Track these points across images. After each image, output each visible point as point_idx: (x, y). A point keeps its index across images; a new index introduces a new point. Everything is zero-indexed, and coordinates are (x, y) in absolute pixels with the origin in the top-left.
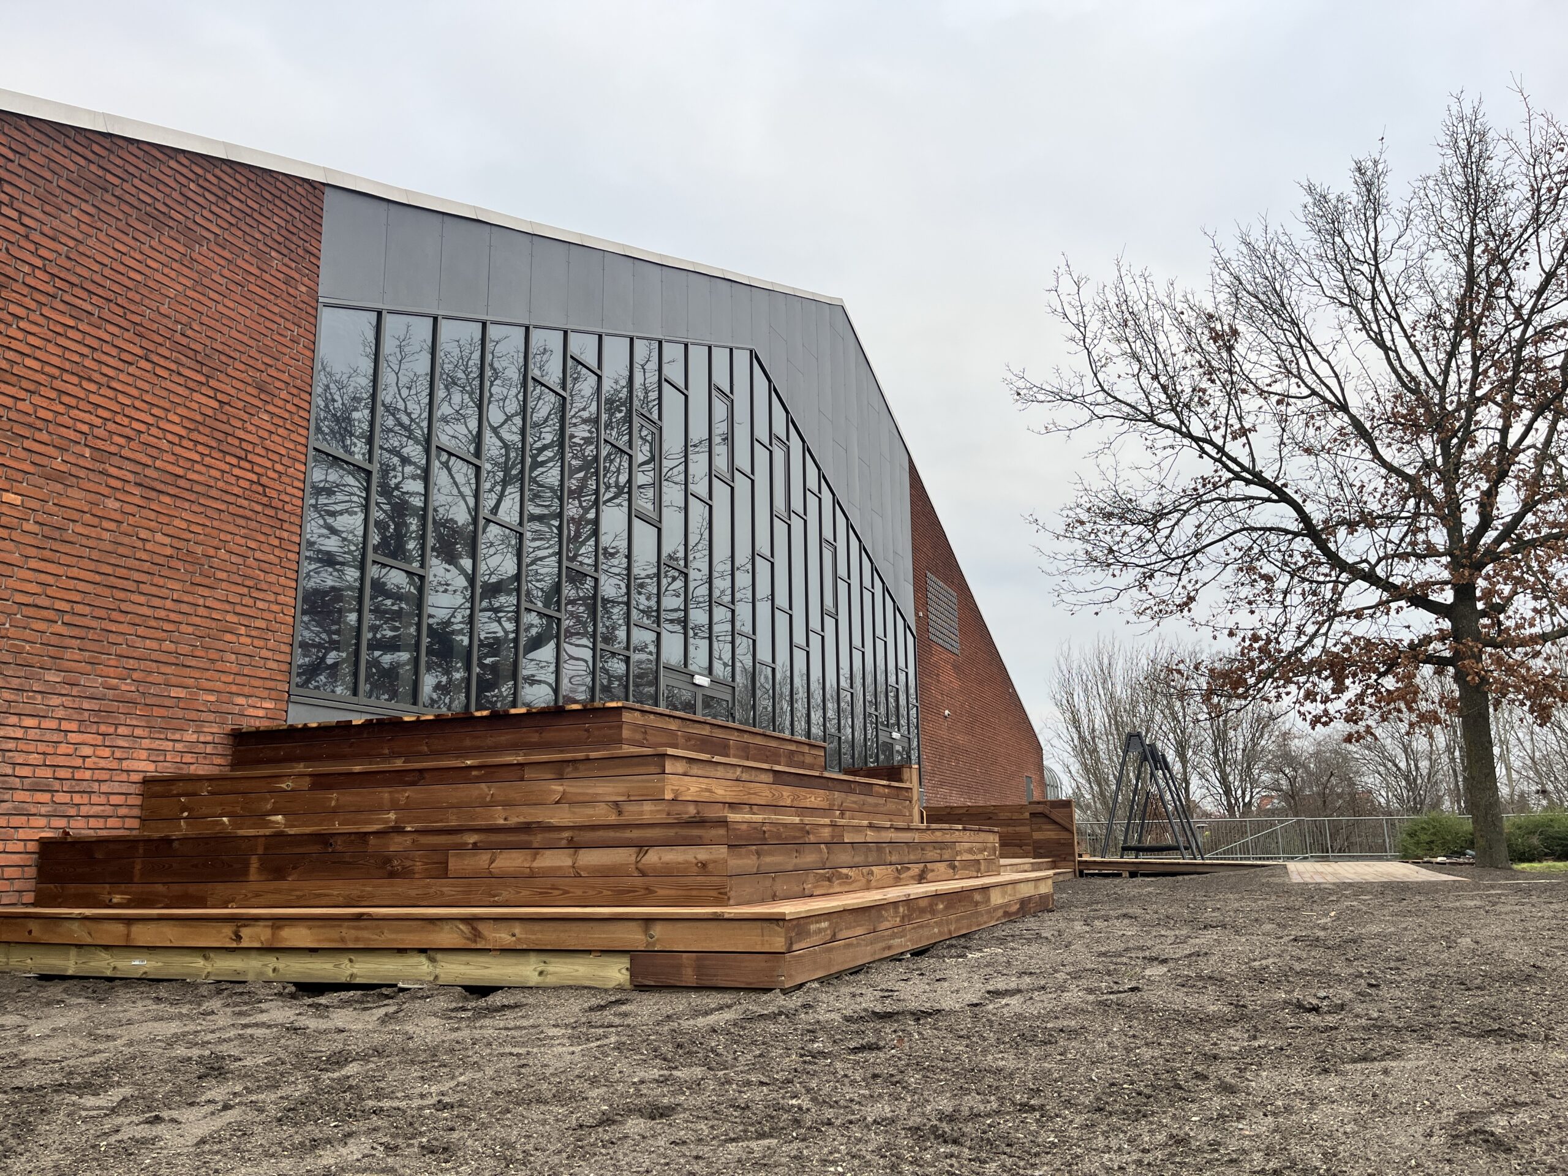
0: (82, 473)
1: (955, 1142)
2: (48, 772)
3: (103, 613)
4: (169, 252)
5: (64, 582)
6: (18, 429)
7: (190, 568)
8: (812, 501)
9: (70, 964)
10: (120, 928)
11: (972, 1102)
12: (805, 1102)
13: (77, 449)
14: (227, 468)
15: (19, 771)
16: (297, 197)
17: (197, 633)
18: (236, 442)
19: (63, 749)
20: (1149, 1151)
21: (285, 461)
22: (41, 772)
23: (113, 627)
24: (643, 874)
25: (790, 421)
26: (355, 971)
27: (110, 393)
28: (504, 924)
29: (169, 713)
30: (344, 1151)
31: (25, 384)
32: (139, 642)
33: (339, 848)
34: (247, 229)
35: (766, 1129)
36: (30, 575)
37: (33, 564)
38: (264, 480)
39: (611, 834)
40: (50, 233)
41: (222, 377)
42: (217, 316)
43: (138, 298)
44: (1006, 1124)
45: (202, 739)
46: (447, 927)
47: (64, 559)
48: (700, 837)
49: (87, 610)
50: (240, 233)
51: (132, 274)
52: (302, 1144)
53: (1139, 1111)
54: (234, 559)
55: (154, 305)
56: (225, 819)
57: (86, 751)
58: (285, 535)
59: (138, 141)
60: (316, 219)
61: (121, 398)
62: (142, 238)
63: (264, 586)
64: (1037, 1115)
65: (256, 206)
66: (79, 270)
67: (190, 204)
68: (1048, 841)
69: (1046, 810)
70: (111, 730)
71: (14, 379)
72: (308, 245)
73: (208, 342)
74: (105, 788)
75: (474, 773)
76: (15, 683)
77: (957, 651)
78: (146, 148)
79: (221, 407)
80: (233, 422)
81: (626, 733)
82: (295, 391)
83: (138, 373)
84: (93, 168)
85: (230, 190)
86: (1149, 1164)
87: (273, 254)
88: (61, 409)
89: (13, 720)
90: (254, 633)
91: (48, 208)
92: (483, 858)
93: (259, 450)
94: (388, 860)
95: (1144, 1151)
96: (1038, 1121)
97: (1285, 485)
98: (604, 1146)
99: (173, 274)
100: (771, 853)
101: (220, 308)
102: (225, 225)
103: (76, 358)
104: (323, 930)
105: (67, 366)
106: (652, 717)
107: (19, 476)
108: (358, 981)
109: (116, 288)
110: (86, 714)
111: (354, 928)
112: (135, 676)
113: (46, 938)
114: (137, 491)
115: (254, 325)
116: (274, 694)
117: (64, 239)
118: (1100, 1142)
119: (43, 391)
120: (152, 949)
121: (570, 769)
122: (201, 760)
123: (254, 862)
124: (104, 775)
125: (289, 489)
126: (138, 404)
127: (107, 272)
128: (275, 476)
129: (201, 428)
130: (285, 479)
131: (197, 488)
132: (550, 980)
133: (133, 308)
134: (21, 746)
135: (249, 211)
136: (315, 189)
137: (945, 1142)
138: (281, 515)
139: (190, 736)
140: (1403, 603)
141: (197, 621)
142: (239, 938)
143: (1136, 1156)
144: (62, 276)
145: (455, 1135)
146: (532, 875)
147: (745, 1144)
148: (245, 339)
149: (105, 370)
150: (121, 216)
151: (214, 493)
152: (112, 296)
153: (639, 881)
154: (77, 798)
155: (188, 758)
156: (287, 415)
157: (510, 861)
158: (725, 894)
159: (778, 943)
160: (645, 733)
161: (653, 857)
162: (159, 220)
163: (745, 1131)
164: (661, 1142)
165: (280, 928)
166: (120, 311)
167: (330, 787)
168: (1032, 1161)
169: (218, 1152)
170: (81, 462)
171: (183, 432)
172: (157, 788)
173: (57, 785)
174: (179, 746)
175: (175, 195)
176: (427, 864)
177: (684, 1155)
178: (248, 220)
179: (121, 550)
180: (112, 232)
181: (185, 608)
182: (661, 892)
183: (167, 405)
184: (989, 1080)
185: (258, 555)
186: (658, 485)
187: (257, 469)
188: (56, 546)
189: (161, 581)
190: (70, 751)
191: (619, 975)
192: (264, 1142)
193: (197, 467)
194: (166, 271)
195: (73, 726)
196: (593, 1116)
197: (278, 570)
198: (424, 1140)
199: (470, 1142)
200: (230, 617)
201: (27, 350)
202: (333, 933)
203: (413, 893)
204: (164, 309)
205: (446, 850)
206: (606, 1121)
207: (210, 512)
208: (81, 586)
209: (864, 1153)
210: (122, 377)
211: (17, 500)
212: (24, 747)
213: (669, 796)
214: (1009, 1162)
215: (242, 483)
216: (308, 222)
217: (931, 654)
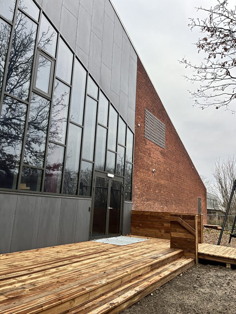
68: (179, 239)
69: (180, 220)
77: (163, 147)
217: (146, 144)
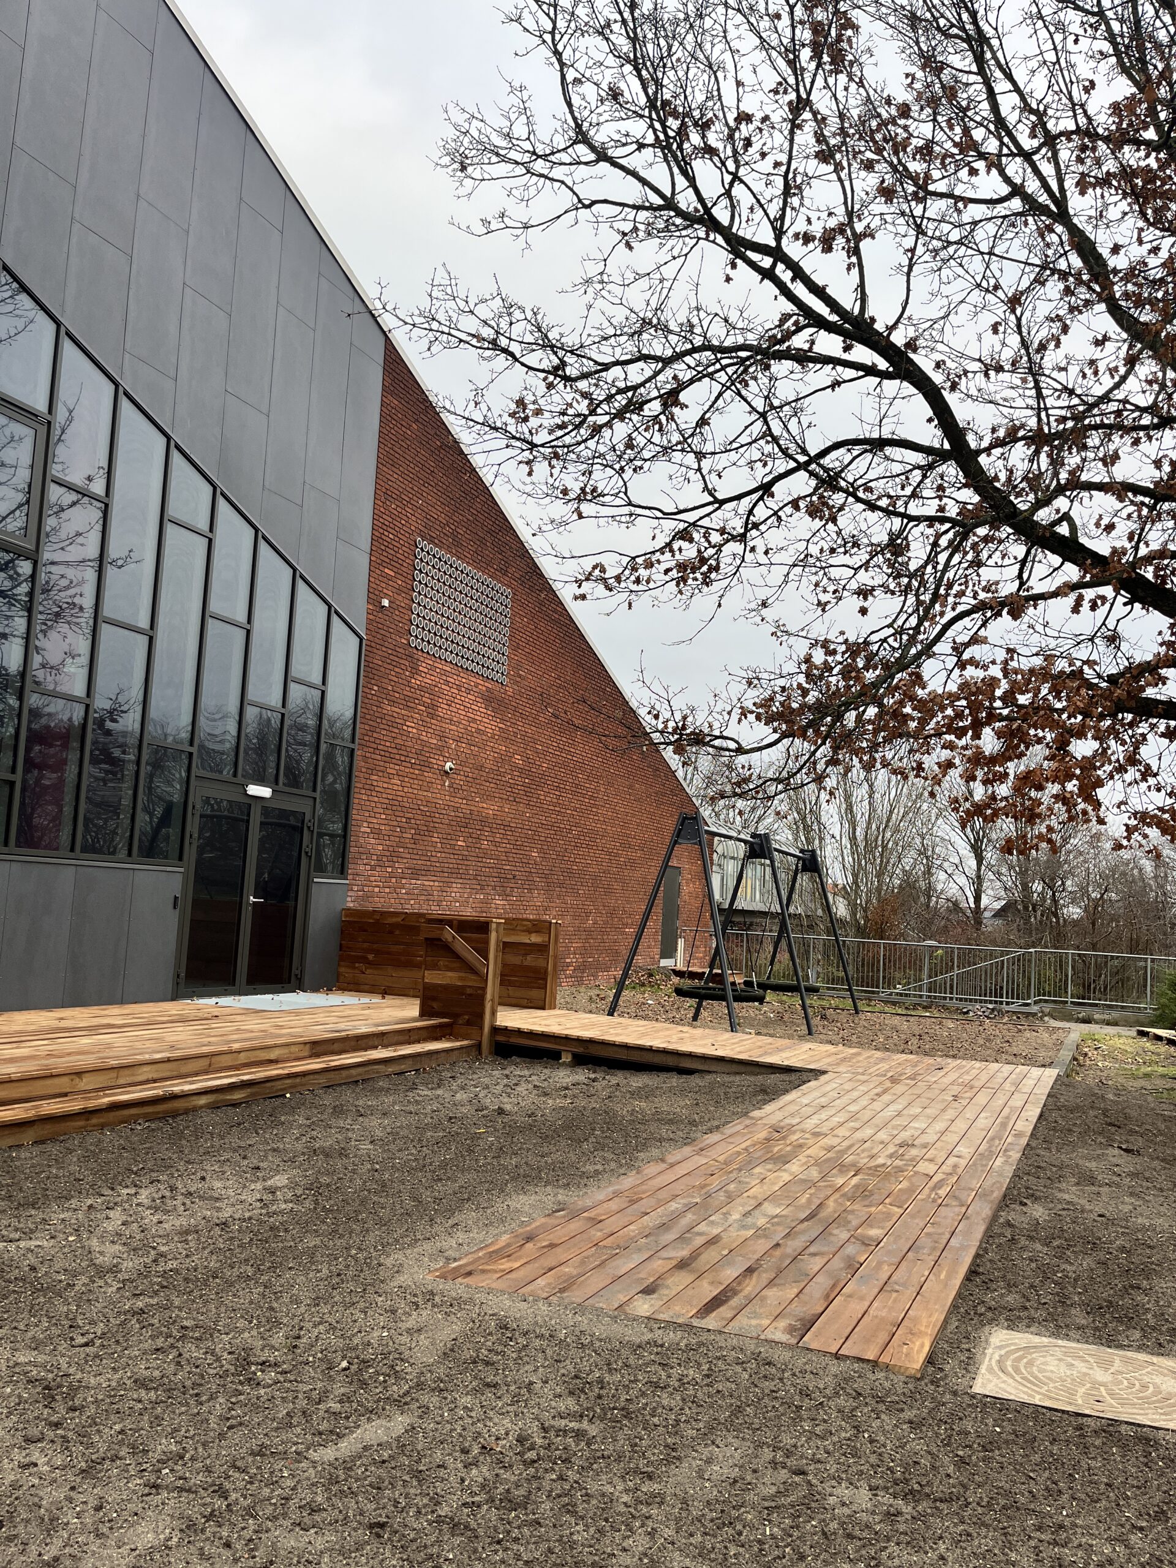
68: (446, 988)
69: (449, 933)
77: (500, 678)
97: (912, 345)
140: (1108, 591)
217: (415, 671)
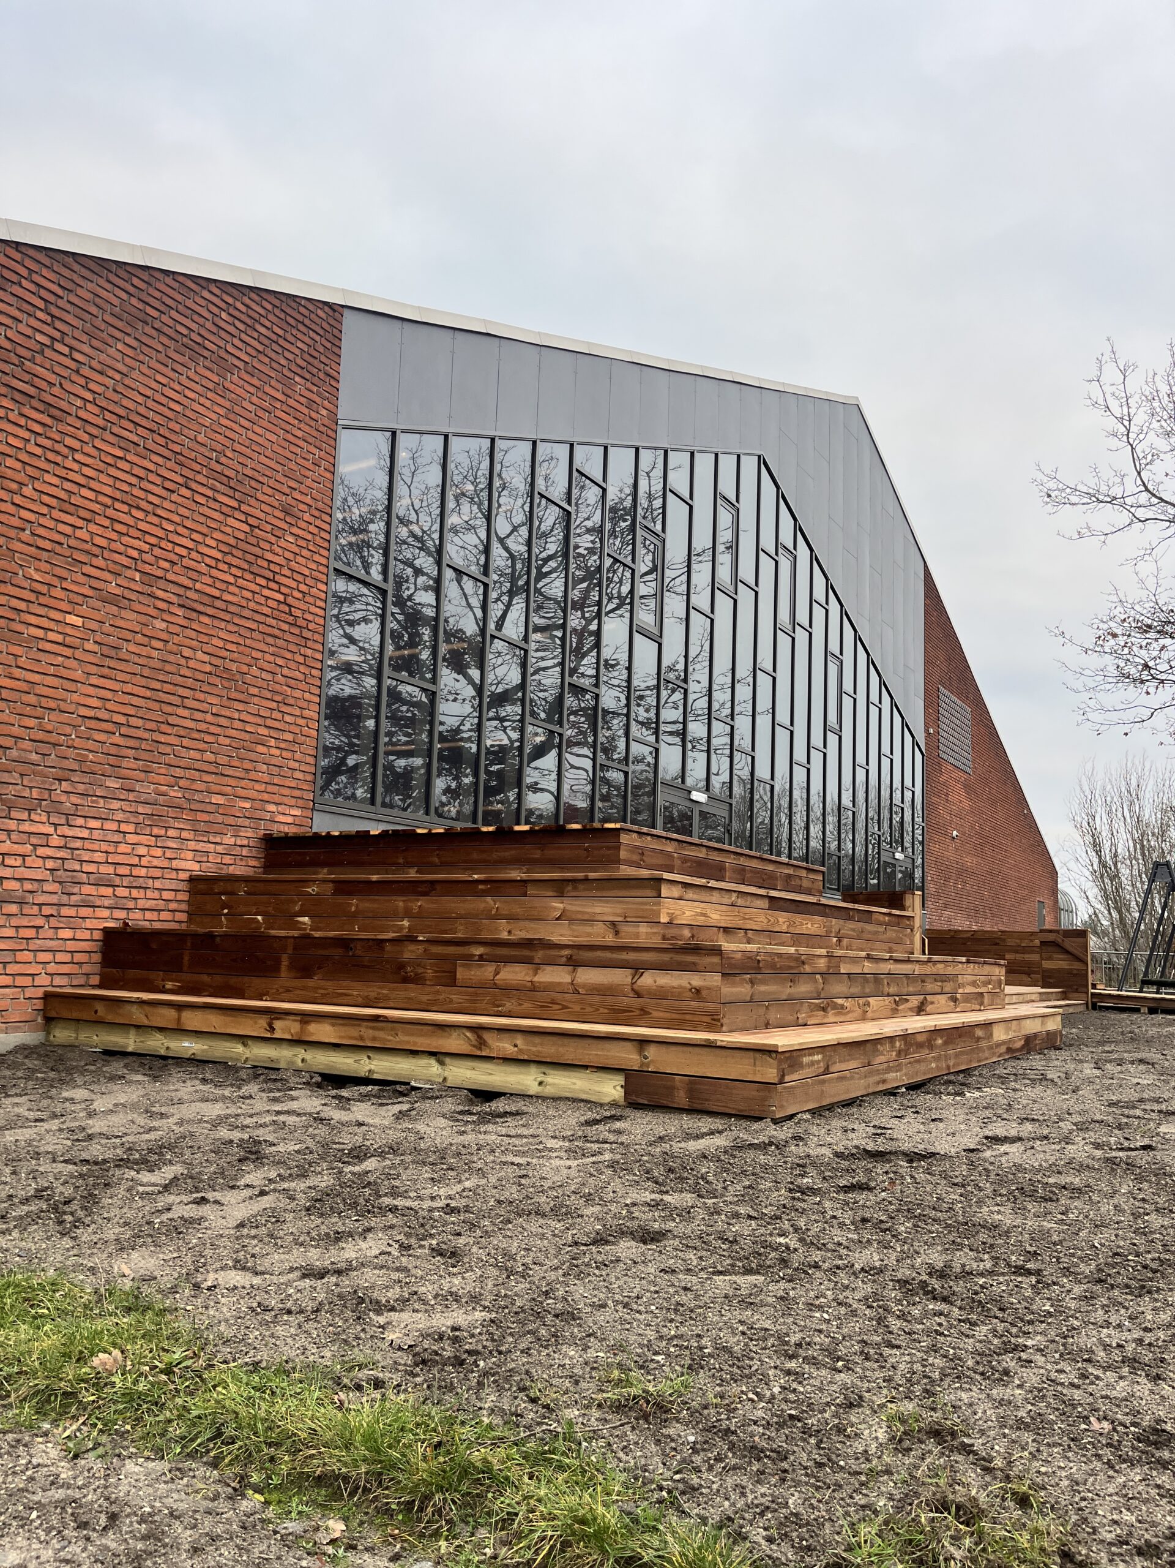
0: (133, 596)
1: (945, 1300)
2: (110, 869)
3: (152, 725)
4: (205, 382)
5: (121, 697)
6: (78, 556)
7: (226, 684)
8: (819, 613)
9: (130, 1042)
10: (172, 1013)
11: (964, 1258)
12: (792, 1241)
13: (129, 573)
14: (257, 589)
15: (87, 868)
16: (319, 321)
17: (234, 744)
18: (265, 564)
19: (122, 848)
20: (1150, 1330)
21: (309, 581)
22: (104, 869)
23: (162, 738)
24: (639, 995)
25: (798, 529)
26: (373, 1067)
27: (156, 520)
28: (507, 1035)
29: (211, 818)
30: (363, 1245)
31: (83, 513)
32: (184, 753)
33: (359, 952)
34: (273, 355)
35: (753, 1265)
36: (91, 691)
37: (94, 680)
38: (290, 600)
39: (608, 955)
40: (98, 367)
41: (252, 501)
42: (248, 443)
43: (177, 428)
44: (1000, 1286)
45: (239, 842)
46: (455, 1034)
47: (120, 676)
48: (694, 964)
49: (140, 723)
50: (267, 360)
51: (173, 405)
52: (327, 1235)
53: (1143, 1287)
54: (264, 675)
55: (192, 434)
56: (259, 918)
57: (142, 851)
58: (309, 652)
59: (174, 273)
60: (335, 341)
61: (165, 524)
62: (180, 368)
63: (291, 701)
64: (1033, 1279)
65: (281, 332)
66: (125, 402)
67: (223, 334)
68: (1059, 970)
69: (1059, 939)
70: (162, 832)
71: (72, 509)
72: (328, 368)
73: (239, 468)
74: (158, 884)
75: (481, 887)
76: (81, 788)
77: (969, 770)
78: (181, 279)
79: (252, 531)
80: (262, 544)
81: (623, 854)
82: (317, 513)
83: (180, 500)
84: (134, 301)
85: (257, 316)
86: (1150, 1344)
87: (297, 379)
88: (114, 536)
89: (80, 821)
90: (283, 745)
91: (95, 343)
92: (488, 970)
93: (285, 571)
94: (401, 966)
95: (1146, 1330)
96: (1033, 1287)
98: (597, 1268)
99: (208, 403)
100: (764, 982)
101: (250, 434)
102: (254, 353)
103: (126, 487)
104: (346, 1028)
105: (118, 495)
106: (649, 838)
107: (79, 599)
108: (376, 1076)
109: (158, 418)
110: (141, 817)
111: (373, 1028)
112: (182, 783)
113: (110, 1018)
114: (180, 612)
115: (280, 450)
116: (300, 803)
117: (111, 373)
118: (1099, 1315)
119: (100, 520)
120: (199, 1034)
121: (570, 888)
122: (238, 862)
123: (285, 962)
124: (157, 873)
125: (313, 609)
126: (180, 529)
127: (150, 404)
128: (300, 596)
129: (234, 551)
130: (308, 599)
131: (232, 608)
132: (548, 1091)
133: (173, 437)
134: (87, 845)
135: (274, 338)
136: (335, 310)
137: (934, 1298)
138: (306, 633)
139: (229, 840)
141: (233, 733)
142: (272, 1029)
143: (1136, 1334)
144: (110, 408)
145: (462, 1241)
146: (534, 988)
147: (734, 1278)
148: (272, 464)
149: (151, 498)
150: (160, 348)
151: (246, 613)
152: (155, 427)
153: (635, 1002)
154: (135, 893)
155: (227, 860)
156: (310, 537)
157: (514, 974)
158: (719, 1020)
159: (770, 1074)
160: (642, 854)
161: (648, 980)
162: (194, 350)
163: (733, 1265)
164: (651, 1269)
165: (307, 1023)
166: (162, 441)
167: (350, 893)
168: (1025, 1329)
169: (254, 1237)
170: (133, 586)
171: (219, 556)
172: (202, 887)
173: (117, 880)
174: (220, 849)
175: (209, 325)
176: (436, 972)
177: (673, 1285)
178: (275, 347)
179: (168, 668)
180: (153, 364)
181: (223, 721)
182: (655, 1014)
183: (205, 530)
184: (983, 1236)
185: (286, 671)
186: (659, 596)
187: (283, 589)
188: (113, 664)
189: (201, 696)
190: (129, 851)
191: (613, 1091)
192: (295, 1231)
193: (232, 589)
194: (202, 400)
195: (131, 828)
196: (587, 1235)
197: (303, 686)
198: (434, 1242)
199: (474, 1249)
200: (263, 731)
201: (82, 480)
202: (353, 1031)
203: (425, 998)
204: (201, 438)
205: (453, 960)
206: (600, 1240)
207: (243, 631)
208: (135, 701)
209: (850, 1301)
210: (166, 504)
211: (78, 621)
212: (90, 847)
213: (664, 919)
214: (1000, 1327)
215: (270, 603)
216: (329, 345)
217: (941, 772)
